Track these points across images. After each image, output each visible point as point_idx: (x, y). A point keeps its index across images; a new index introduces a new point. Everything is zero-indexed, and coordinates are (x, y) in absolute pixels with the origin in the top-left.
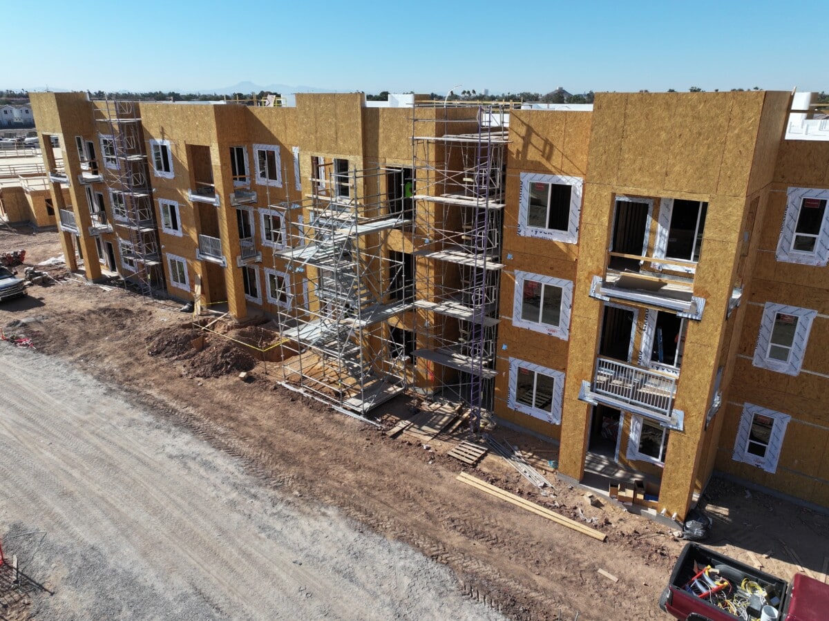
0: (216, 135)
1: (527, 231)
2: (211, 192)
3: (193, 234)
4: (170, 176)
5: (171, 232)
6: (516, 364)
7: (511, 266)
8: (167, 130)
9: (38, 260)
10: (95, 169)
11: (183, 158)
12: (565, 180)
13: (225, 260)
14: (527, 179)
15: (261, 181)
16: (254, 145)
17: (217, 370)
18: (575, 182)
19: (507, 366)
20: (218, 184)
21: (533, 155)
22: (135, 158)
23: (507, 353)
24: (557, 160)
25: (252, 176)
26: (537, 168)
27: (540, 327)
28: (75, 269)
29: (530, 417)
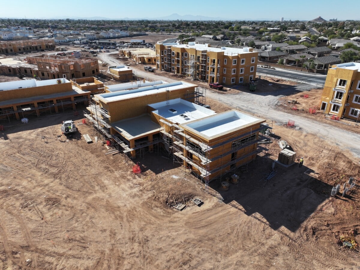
0: (180, 52)
2: (179, 58)
3: (176, 63)
5: (173, 63)
8: (174, 50)
11: (176, 54)
13: (180, 67)
16: (185, 53)
20: (180, 57)
22: (170, 53)
25: (184, 56)
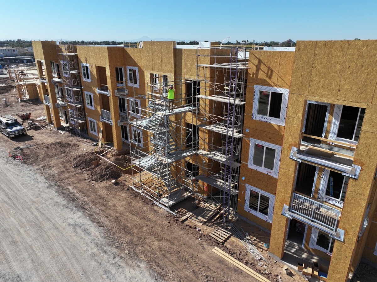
0: (108, 62)
1: (257, 117)
2: (106, 89)
3: (99, 109)
4: (89, 81)
5: (89, 107)
6: (249, 188)
7: (248, 135)
8: (88, 59)
9: (37, 117)
10: (59, 76)
11: (95, 72)
12: (279, 90)
13: (112, 122)
14: (258, 88)
15: (130, 84)
16: (127, 66)
17: (102, 178)
18: (285, 92)
19: (245, 189)
20: (109, 85)
21: (261, 75)
22: (75, 72)
23: (245, 182)
24: (274, 79)
25: (126, 82)
26: (264, 83)
27: (263, 170)
28: (51, 122)
29: (256, 217)
